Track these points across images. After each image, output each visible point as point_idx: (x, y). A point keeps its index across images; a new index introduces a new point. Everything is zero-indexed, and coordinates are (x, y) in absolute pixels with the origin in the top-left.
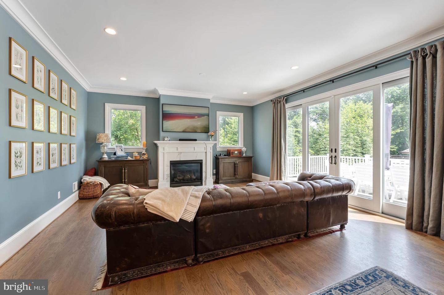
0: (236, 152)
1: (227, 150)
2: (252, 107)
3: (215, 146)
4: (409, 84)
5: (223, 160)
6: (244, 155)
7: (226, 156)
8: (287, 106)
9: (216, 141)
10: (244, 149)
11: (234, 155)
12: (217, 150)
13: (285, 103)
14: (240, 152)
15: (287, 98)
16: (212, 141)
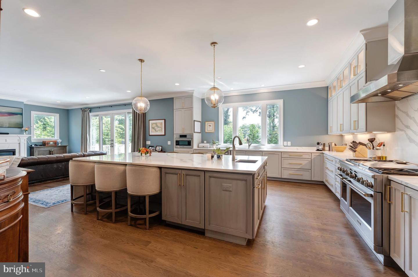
0: (52, 143)
1: (42, 141)
2: (68, 110)
3: (29, 139)
4: (132, 115)
5: (38, 149)
6: (60, 145)
7: (41, 146)
8: (91, 114)
9: (31, 134)
10: (59, 141)
11: (49, 145)
12: (32, 142)
13: (89, 112)
14: (56, 143)
15: (91, 109)
16: (26, 134)
